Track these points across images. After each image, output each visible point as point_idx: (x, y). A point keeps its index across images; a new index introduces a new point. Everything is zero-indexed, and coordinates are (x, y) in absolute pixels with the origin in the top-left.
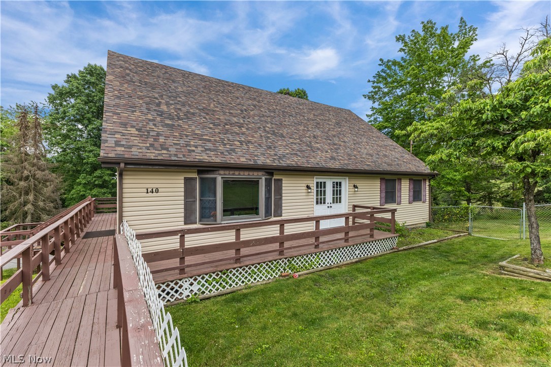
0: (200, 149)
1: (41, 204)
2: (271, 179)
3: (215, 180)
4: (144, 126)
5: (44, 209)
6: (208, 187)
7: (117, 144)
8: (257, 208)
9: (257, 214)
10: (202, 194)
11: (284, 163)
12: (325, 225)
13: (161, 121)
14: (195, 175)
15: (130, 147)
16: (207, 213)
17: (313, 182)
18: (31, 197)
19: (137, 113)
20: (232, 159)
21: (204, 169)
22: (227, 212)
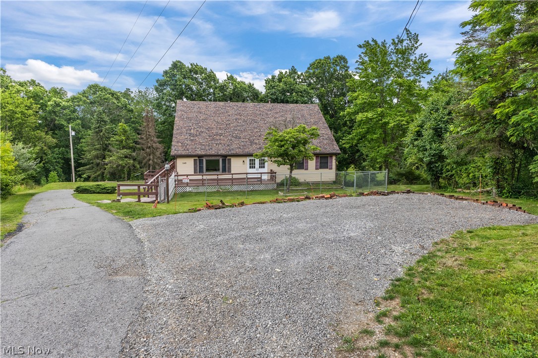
0: (199, 149)
1: (155, 160)
2: (226, 159)
3: (203, 160)
4: (184, 142)
5: (156, 163)
6: (201, 162)
7: (175, 150)
8: (219, 169)
9: (219, 171)
10: (199, 164)
11: (233, 152)
12: (249, 176)
13: (190, 138)
14: (197, 158)
15: (178, 151)
16: (201, 171)
17: (247, 160)
18: (151, 157)
19: (183, 136)
20: (209, 153)
21: (200, 157)
22: (207, 170)
